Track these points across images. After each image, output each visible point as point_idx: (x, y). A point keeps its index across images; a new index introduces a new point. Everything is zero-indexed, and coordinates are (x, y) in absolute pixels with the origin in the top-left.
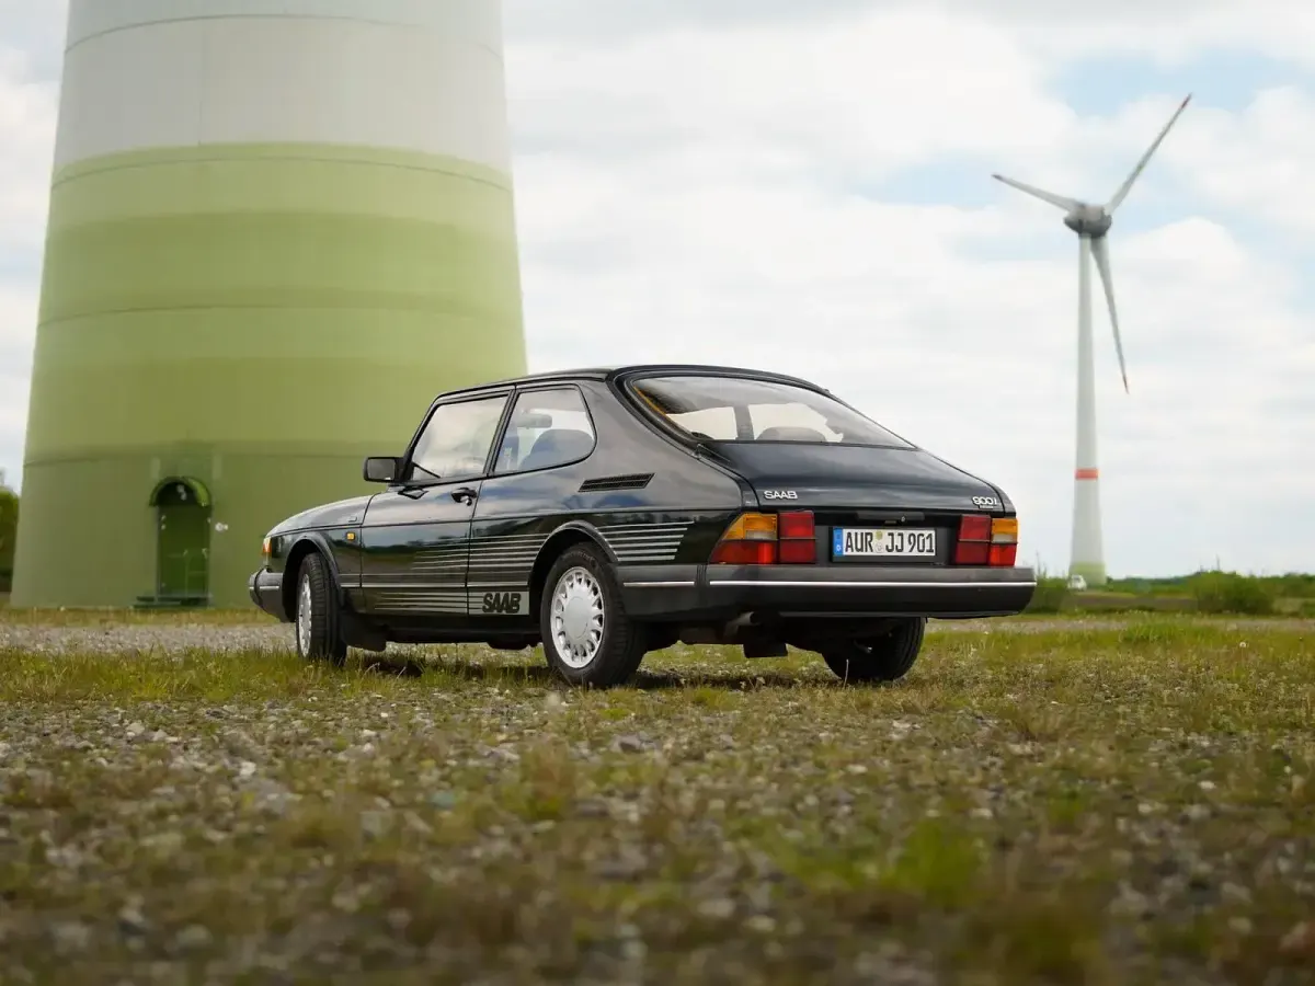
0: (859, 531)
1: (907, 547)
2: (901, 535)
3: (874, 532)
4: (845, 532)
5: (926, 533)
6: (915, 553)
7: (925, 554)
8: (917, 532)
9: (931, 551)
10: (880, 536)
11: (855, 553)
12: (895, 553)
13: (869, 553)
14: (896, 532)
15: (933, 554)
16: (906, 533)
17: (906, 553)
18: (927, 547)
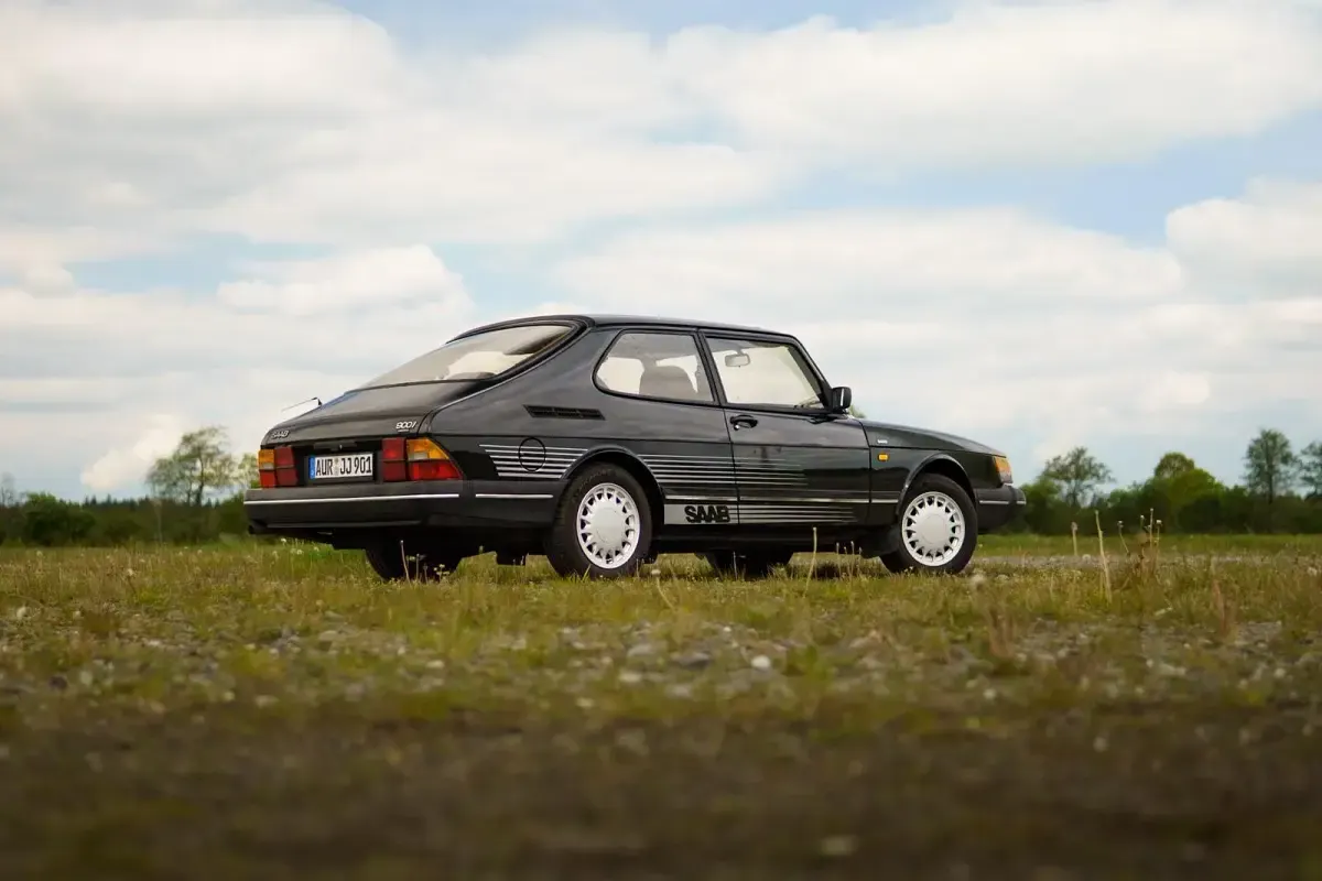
0: (324, 458)
1: (354, 469)
2: (349, 459)
3: (333, 458)
4: (317, 459)
5: (366, 456)
6: (359, 474)
7: (365, 474)
8: (359, 456)
9: (369, 471)
10: (337, 461)
11: (322, 476)
12: (346, 475)
13: (330, 476)
14: (346, 457)
15: (371, 474)
16: (353, 457)
17: (353, 474)
18: (367, 469)
